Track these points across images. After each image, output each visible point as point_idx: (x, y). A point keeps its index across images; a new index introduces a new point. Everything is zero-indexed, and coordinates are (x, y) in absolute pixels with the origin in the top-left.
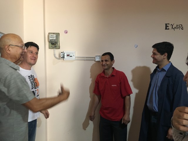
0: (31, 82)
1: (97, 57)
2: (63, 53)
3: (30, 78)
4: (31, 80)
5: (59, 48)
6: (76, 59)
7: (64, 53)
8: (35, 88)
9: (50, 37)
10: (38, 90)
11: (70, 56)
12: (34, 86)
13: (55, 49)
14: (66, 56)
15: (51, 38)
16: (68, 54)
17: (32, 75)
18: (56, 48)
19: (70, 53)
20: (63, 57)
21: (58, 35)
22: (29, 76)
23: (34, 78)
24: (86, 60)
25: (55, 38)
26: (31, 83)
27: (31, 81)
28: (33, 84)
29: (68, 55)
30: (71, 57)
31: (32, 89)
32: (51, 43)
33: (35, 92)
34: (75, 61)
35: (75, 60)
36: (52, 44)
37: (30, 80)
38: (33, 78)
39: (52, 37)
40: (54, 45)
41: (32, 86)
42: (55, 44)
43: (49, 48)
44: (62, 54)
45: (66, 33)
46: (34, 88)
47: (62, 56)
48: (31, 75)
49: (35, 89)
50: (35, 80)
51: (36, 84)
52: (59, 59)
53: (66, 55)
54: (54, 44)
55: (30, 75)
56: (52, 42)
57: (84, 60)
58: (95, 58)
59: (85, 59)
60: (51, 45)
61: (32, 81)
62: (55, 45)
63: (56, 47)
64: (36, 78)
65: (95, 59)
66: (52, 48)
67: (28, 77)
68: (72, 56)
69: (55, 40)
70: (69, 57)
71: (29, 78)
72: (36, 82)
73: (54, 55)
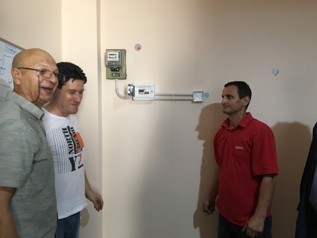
0: (67, 140)
1: (197, 94)
2: (132, 87)
3: (67, 132)
4: (68, 136)
5: (125, 78)
6: (157, 97)
7: (134, 87)
8: (75, 151)
9: (109, 56)
10: (80, 155)
11: (146, 93)
12: (73, 148)
13: (117, 80)
14: (137, 93)
15: (110, 58)
16: (141, 89)
17: (70, 127)
18: (120, 77)
19: (145, 87)
20: (132, 94)
21: (123, 53)
22: (63, 129)
23: (74, 133)
24: (176, 100)
25: (117, 59)
26: (68, 142)
27: (68, 138)
28: (72, 143)
29: (141, 91)
30: (146, 95)
31: (70, 153)
32: (110, 69)
33: (74, 159)
34: (155, 102)
35: (155, 100)
36: (113, 70)
37: (66, 136)
38: (71, 132)
39: (111, 56)
40: (116, 72)
41: (69, 148)
42: (118, 70)
43: (107, 78)
44: (129, 87)
45: (139, 49)
46: (73, 151)
47: (129, 92)
48: (68, 127)
49: (75, 153)
50: (75, 136)
51: (77, 144)
52: (124, 98)
53: (137, 90)
54: (116, 70)
55: (65, 127)
56: (112, 65)
57: (172, 100)
58: (192, 96)
59: (174, 98)
60: (110, 72)
61: (70, 139)
62: (118, 72)
63: (119, 75)
64: (78, 133)
65: (192, 98)
66: (112, 77)
67: (62, 131)
68: (148, 93)
69: (117, 62)
70: (143, 95)
71: (64, 132)
72: (77, 141)
73: (117, 91)
